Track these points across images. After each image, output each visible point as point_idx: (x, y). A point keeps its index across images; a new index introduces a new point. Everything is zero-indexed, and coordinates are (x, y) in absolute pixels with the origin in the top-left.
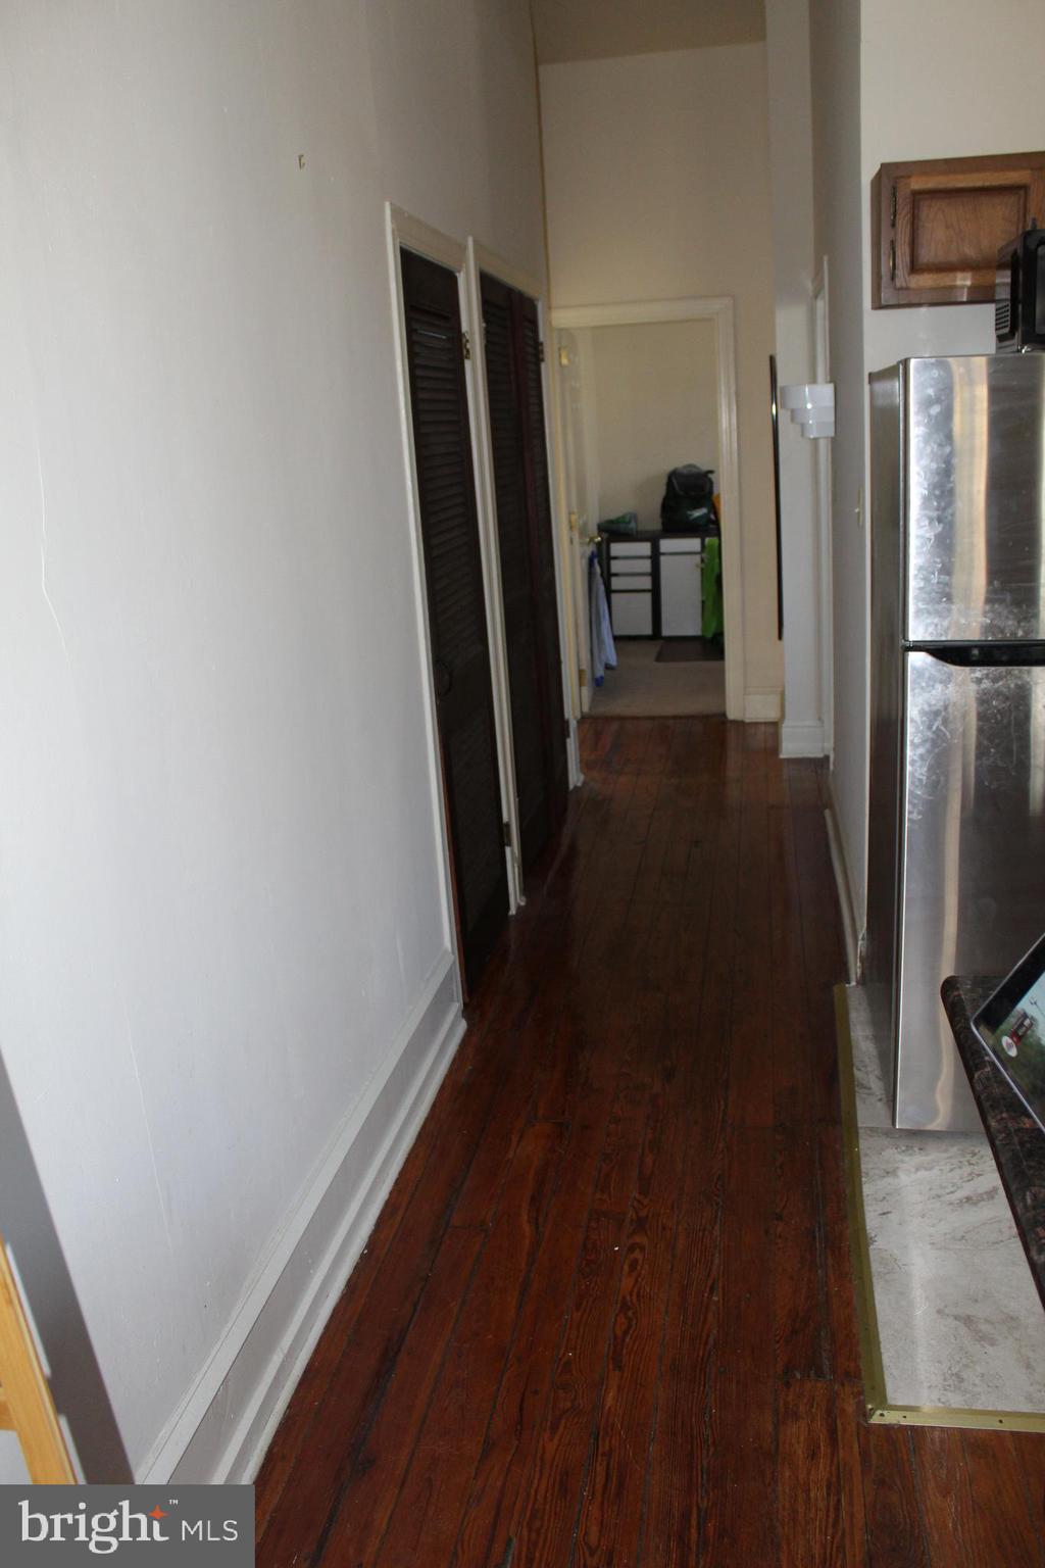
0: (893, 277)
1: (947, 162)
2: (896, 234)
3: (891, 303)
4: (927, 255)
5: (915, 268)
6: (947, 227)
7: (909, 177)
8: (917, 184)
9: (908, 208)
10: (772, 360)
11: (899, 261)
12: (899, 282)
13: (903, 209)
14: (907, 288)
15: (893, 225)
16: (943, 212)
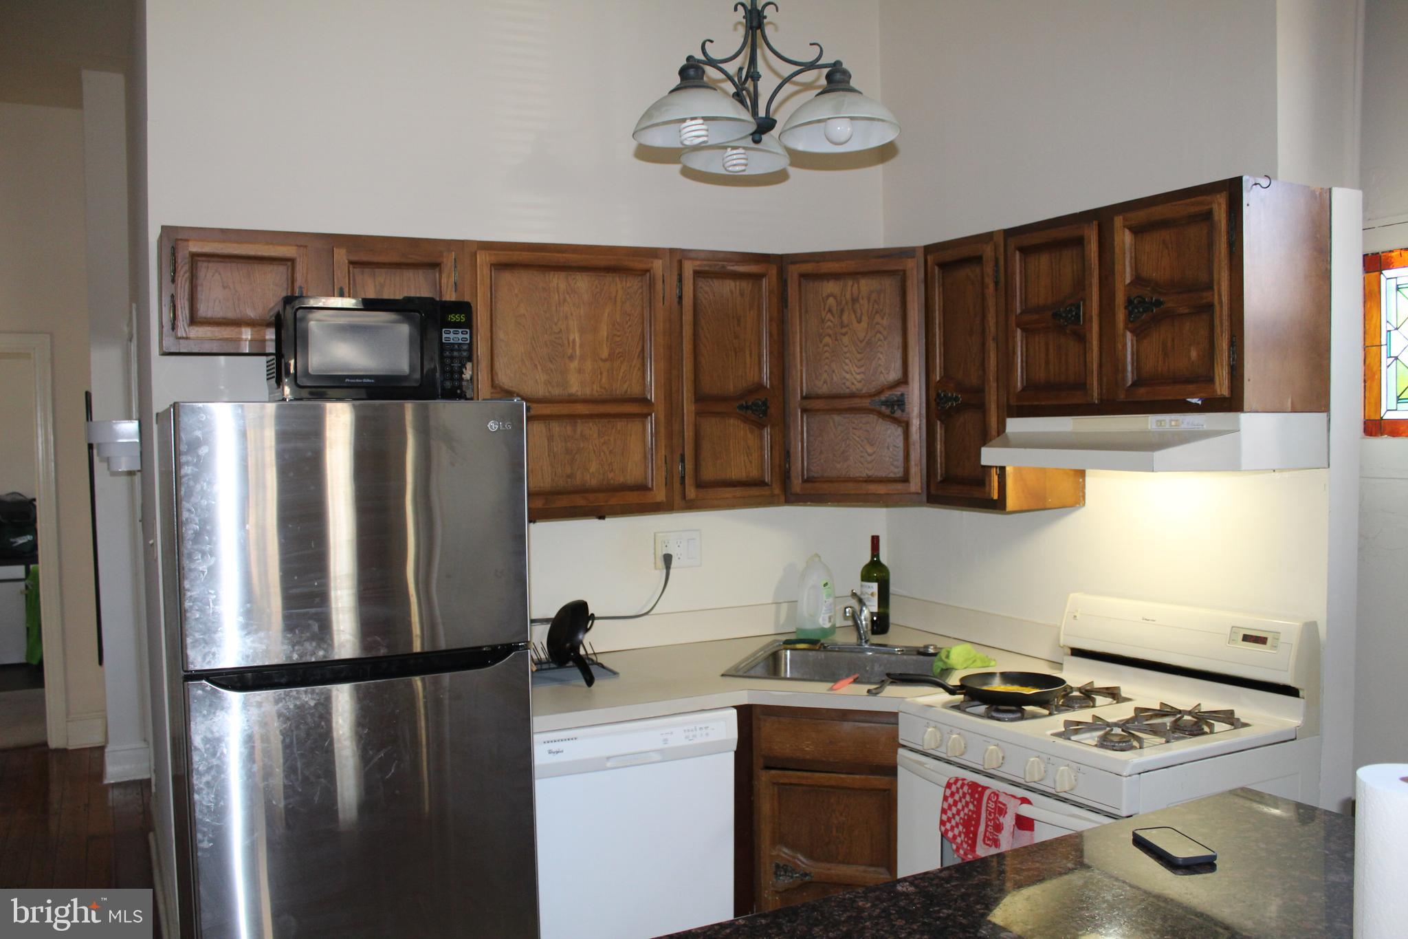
0: (174, 327)
1: (223, 231)
2: (176, 289)
3: (172, 351)
4: (204, 310)
5: (194, 321)
6: (224, 287)
7: (187, 240)
8: (195, 248)
9: (187, 267)
10: (88, 396)
11: (179, 312)
12: (181, 332)
13: (182, 267)
14: (187, 338)
15: (173, 281)
16: (220, 274)
